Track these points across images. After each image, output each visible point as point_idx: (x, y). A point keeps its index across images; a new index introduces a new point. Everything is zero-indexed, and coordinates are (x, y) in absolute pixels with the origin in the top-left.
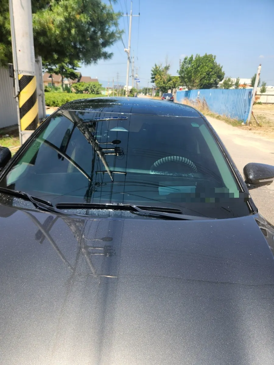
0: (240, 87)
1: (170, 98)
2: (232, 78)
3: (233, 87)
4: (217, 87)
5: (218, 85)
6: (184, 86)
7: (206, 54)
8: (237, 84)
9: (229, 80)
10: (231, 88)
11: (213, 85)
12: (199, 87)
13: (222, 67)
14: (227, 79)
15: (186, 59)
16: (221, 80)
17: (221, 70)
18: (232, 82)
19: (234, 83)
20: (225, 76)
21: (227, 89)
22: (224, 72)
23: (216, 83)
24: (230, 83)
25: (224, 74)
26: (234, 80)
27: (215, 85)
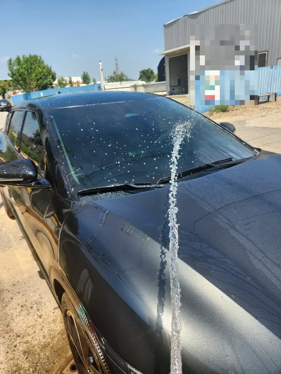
0: (75, 85)
1: (6, 105)
2: (64, 77)
3: (68, 86)
4: (52, 87)
5: (53, 86)
6: (20, 89)
7: (30, 54)
8: (71, 82)
9: (63, 79)
10: (67, 87)
11: (48, 86)
12: (37, 89)
13: (51, 67)
14: (60, 79)
15: (10, 61)
16: (54, 80)
17: (50, 70)
18: (66, 81)
19: (68, 82)
20: (57, 76)
21: (64, 87)
22: (54, 71)
23: (51, 84)
24: (64, 82)
25: (55, 74)
26: (68, 79)
27: (50, 86)
